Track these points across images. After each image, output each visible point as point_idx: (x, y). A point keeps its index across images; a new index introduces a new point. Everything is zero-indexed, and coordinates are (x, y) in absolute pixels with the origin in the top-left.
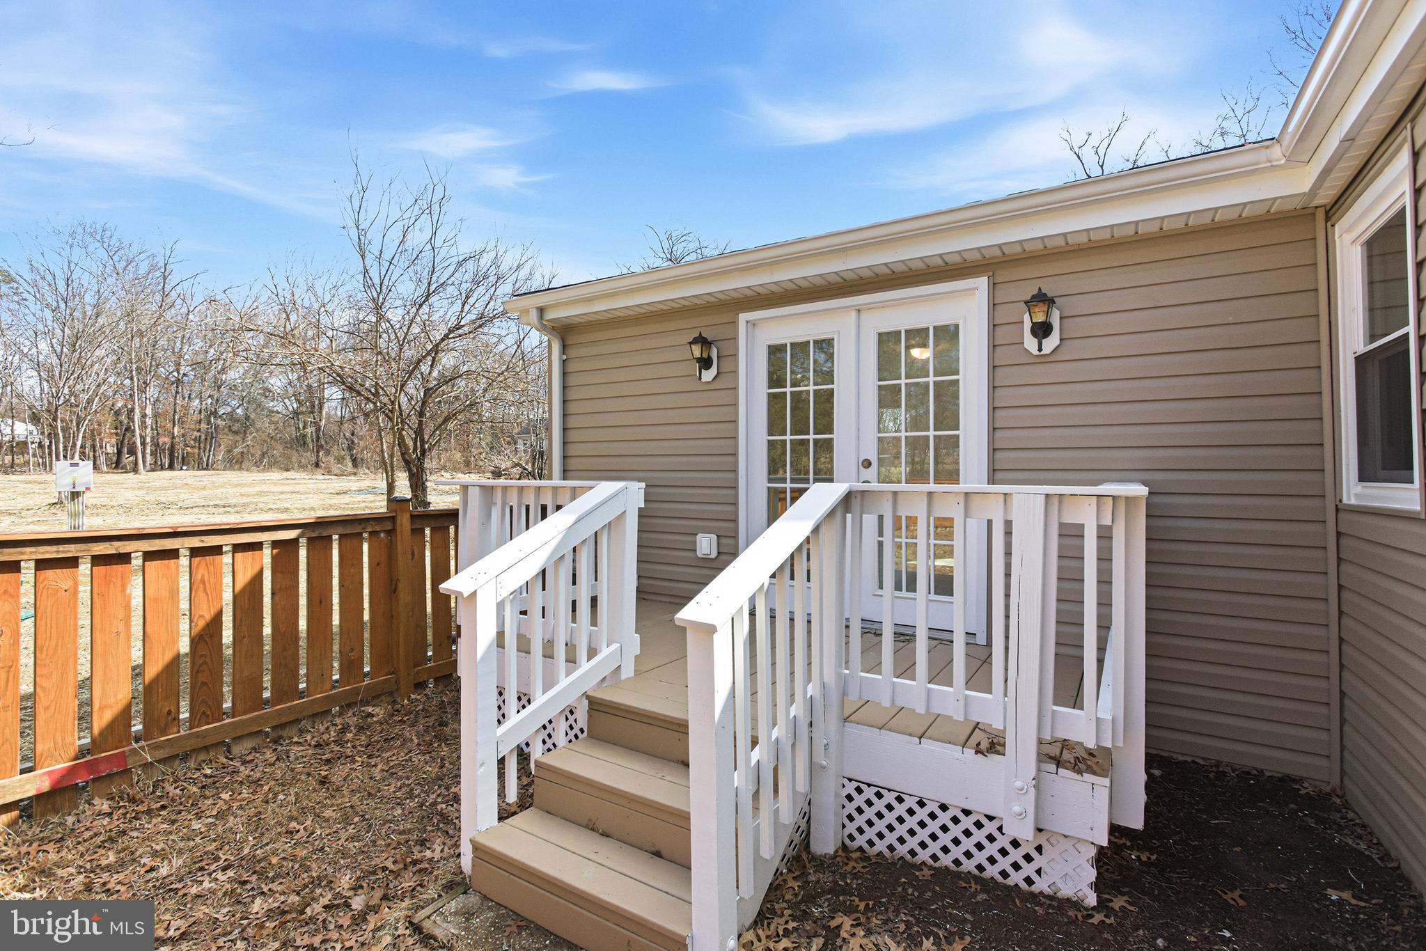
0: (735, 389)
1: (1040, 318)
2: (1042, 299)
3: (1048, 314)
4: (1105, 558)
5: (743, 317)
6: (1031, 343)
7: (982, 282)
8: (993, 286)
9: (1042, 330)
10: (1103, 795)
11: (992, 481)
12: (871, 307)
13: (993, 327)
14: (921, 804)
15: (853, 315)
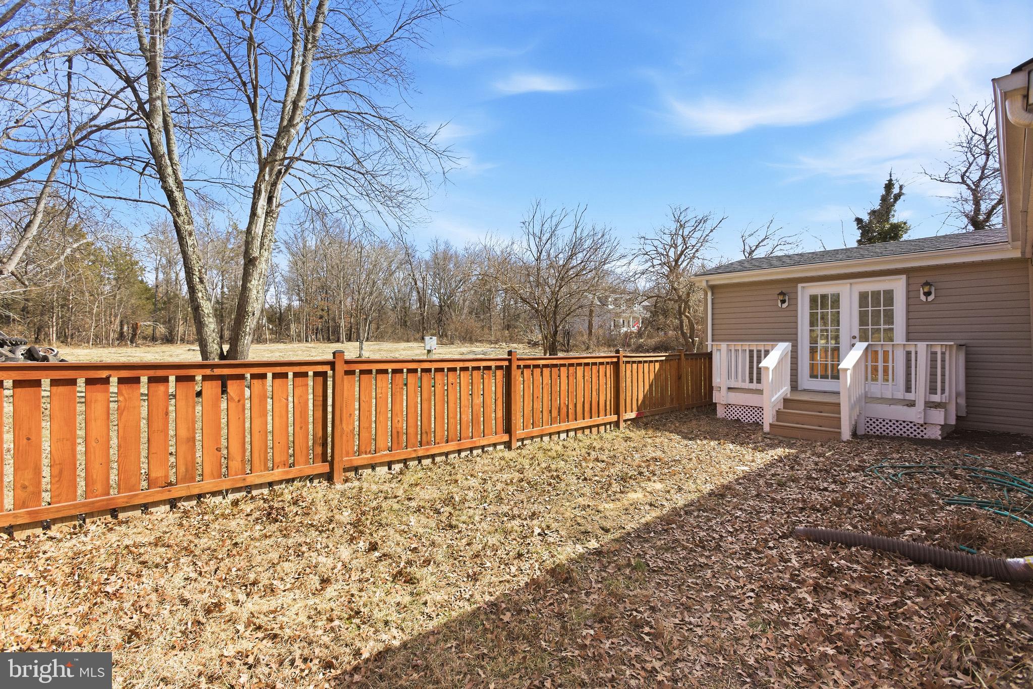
0: (796, 311)
1: (926, 290)
2: (927, 284)
3: (930, 288)
4: (943, 361)
5: (800, 285)
6: (923, 298)
7: (904, 277)
8: (908, 279)
9: (927, 294)
10: (942, 413)
11: (908, 340)
12: (856, 283)
13: (908, 292)
14: (890, 421)
15: (849, 286)
